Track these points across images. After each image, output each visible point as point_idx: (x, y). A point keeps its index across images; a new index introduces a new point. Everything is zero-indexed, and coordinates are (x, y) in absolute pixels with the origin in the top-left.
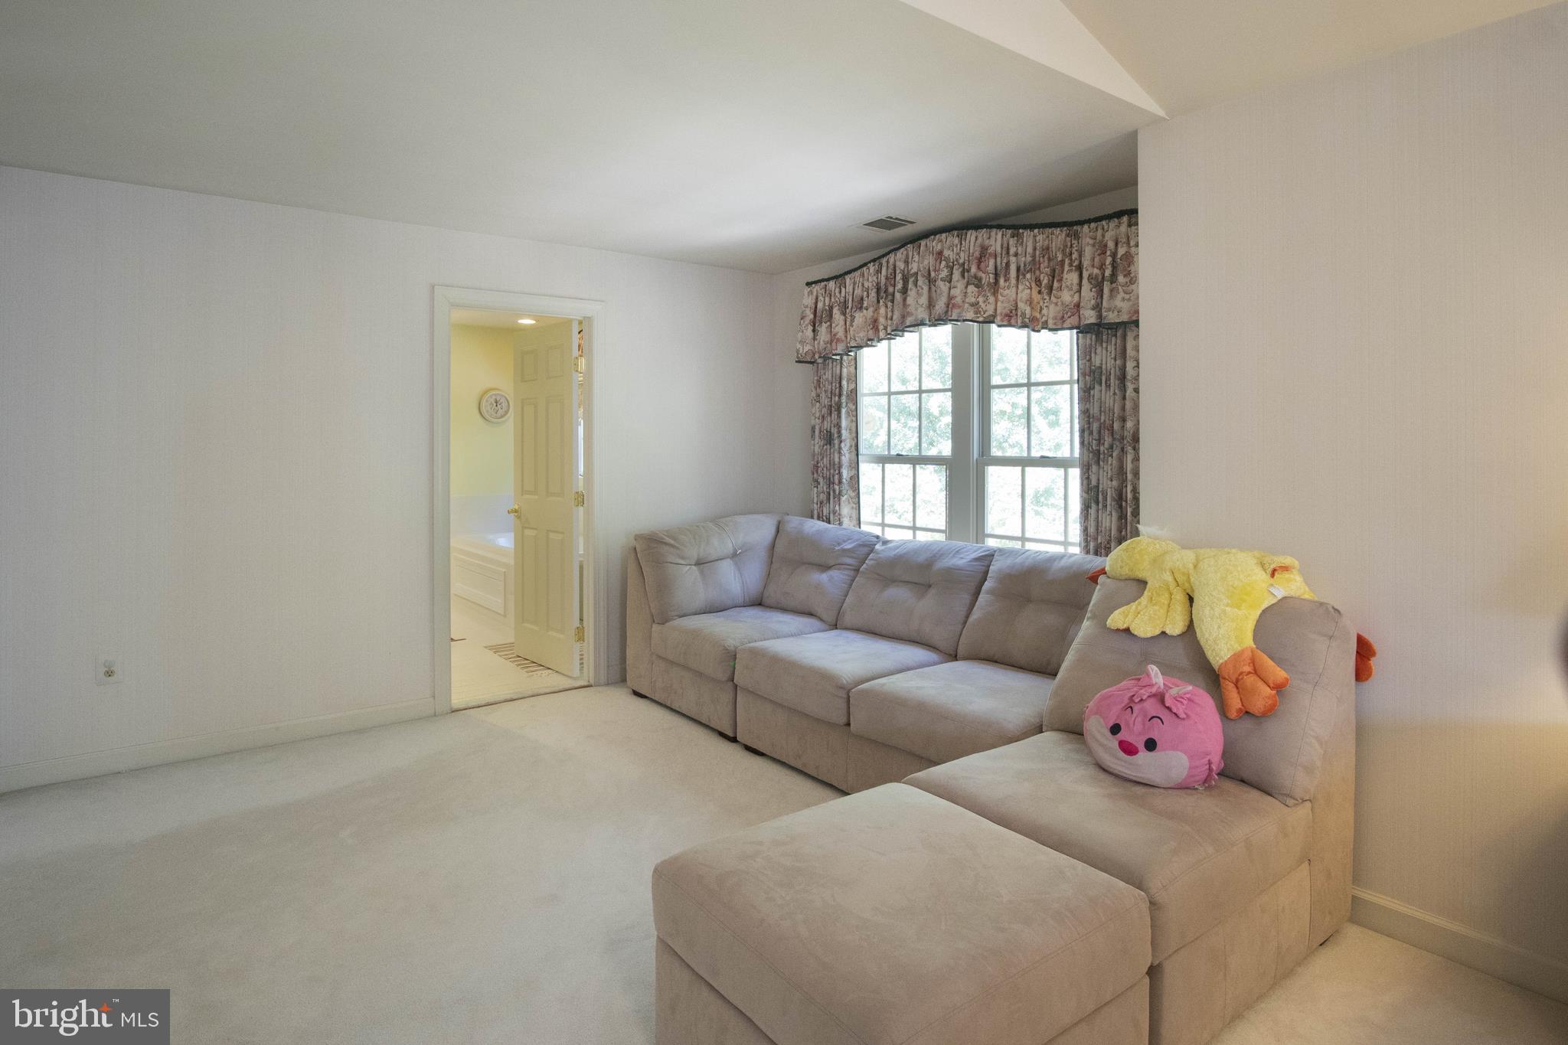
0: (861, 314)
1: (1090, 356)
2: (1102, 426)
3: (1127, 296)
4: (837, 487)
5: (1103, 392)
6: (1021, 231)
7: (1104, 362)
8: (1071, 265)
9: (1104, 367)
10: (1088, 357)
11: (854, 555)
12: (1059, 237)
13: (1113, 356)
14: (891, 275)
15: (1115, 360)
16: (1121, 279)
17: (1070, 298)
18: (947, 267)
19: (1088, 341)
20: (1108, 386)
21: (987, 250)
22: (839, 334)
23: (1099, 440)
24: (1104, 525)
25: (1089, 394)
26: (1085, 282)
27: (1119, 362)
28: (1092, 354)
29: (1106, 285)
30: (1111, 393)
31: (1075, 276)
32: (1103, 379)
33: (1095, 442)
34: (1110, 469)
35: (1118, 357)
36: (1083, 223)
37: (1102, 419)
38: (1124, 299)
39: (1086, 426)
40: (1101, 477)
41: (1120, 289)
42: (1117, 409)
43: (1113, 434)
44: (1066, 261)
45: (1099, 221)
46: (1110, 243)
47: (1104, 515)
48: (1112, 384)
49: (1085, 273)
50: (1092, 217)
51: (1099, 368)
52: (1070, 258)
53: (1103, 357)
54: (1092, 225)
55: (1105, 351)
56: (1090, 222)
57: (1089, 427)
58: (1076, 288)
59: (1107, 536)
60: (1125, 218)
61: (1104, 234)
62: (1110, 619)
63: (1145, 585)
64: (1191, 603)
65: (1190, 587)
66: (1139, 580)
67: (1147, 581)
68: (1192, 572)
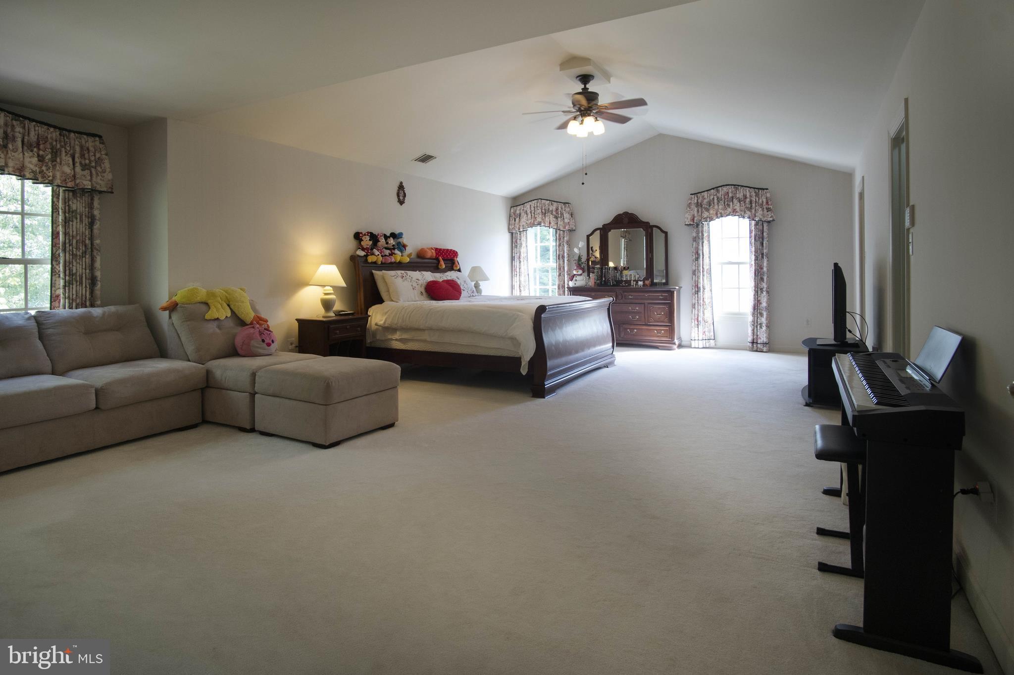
2: (78, 241)
3: (102, 179)
5: (79, 223)
6: (21, 119)
7: (79, 208)
8: (66, 152)
9: (78, 211)
10: (67, 204)
12: (54, 134)
13: (84, 205)
15: (85, 208)
16: (99, 169)
17: (70, 171)
19: (67, 196)
20: (81, 221)
23: (76, 249)
24: (80, 293)
25: (69, 224)
26: (78, 164)
27: (87, 209)
28: (70, 203)
29: (93, 170)
30: (84, 225)
31: (71, 160)
32: (78, 216)
33: (74, 249)
34: (84, 263)
35: (87, 207)
36: (70, 131)
37: (78, 238)
38: (101, 179)
39: (67, 241)
40: (78, 268)
41: (99, 174)
42: (87, 234)
43: (85, 246)
44: (63, 149)
45: (82, 134)
46: (91, 149)
47: (81, 288)
48: (84, 220)
49: (77, 160)
50: (75, 130)
51: (75, 210)
52: (65, 148)
53: (78, 205)
54: (76, 134)
55: (79, 202)
56: (74, 132)
57: (69, 242)
58: (72, 166)
59: (84, 299)
60: (97, 139)
61: (86, 142)
62: (207, 317)
63: (206, 304)
64: (229, 305)
65: (228, 300)
66: (202, 303)
67: (207, 302)
68: (227, 295)
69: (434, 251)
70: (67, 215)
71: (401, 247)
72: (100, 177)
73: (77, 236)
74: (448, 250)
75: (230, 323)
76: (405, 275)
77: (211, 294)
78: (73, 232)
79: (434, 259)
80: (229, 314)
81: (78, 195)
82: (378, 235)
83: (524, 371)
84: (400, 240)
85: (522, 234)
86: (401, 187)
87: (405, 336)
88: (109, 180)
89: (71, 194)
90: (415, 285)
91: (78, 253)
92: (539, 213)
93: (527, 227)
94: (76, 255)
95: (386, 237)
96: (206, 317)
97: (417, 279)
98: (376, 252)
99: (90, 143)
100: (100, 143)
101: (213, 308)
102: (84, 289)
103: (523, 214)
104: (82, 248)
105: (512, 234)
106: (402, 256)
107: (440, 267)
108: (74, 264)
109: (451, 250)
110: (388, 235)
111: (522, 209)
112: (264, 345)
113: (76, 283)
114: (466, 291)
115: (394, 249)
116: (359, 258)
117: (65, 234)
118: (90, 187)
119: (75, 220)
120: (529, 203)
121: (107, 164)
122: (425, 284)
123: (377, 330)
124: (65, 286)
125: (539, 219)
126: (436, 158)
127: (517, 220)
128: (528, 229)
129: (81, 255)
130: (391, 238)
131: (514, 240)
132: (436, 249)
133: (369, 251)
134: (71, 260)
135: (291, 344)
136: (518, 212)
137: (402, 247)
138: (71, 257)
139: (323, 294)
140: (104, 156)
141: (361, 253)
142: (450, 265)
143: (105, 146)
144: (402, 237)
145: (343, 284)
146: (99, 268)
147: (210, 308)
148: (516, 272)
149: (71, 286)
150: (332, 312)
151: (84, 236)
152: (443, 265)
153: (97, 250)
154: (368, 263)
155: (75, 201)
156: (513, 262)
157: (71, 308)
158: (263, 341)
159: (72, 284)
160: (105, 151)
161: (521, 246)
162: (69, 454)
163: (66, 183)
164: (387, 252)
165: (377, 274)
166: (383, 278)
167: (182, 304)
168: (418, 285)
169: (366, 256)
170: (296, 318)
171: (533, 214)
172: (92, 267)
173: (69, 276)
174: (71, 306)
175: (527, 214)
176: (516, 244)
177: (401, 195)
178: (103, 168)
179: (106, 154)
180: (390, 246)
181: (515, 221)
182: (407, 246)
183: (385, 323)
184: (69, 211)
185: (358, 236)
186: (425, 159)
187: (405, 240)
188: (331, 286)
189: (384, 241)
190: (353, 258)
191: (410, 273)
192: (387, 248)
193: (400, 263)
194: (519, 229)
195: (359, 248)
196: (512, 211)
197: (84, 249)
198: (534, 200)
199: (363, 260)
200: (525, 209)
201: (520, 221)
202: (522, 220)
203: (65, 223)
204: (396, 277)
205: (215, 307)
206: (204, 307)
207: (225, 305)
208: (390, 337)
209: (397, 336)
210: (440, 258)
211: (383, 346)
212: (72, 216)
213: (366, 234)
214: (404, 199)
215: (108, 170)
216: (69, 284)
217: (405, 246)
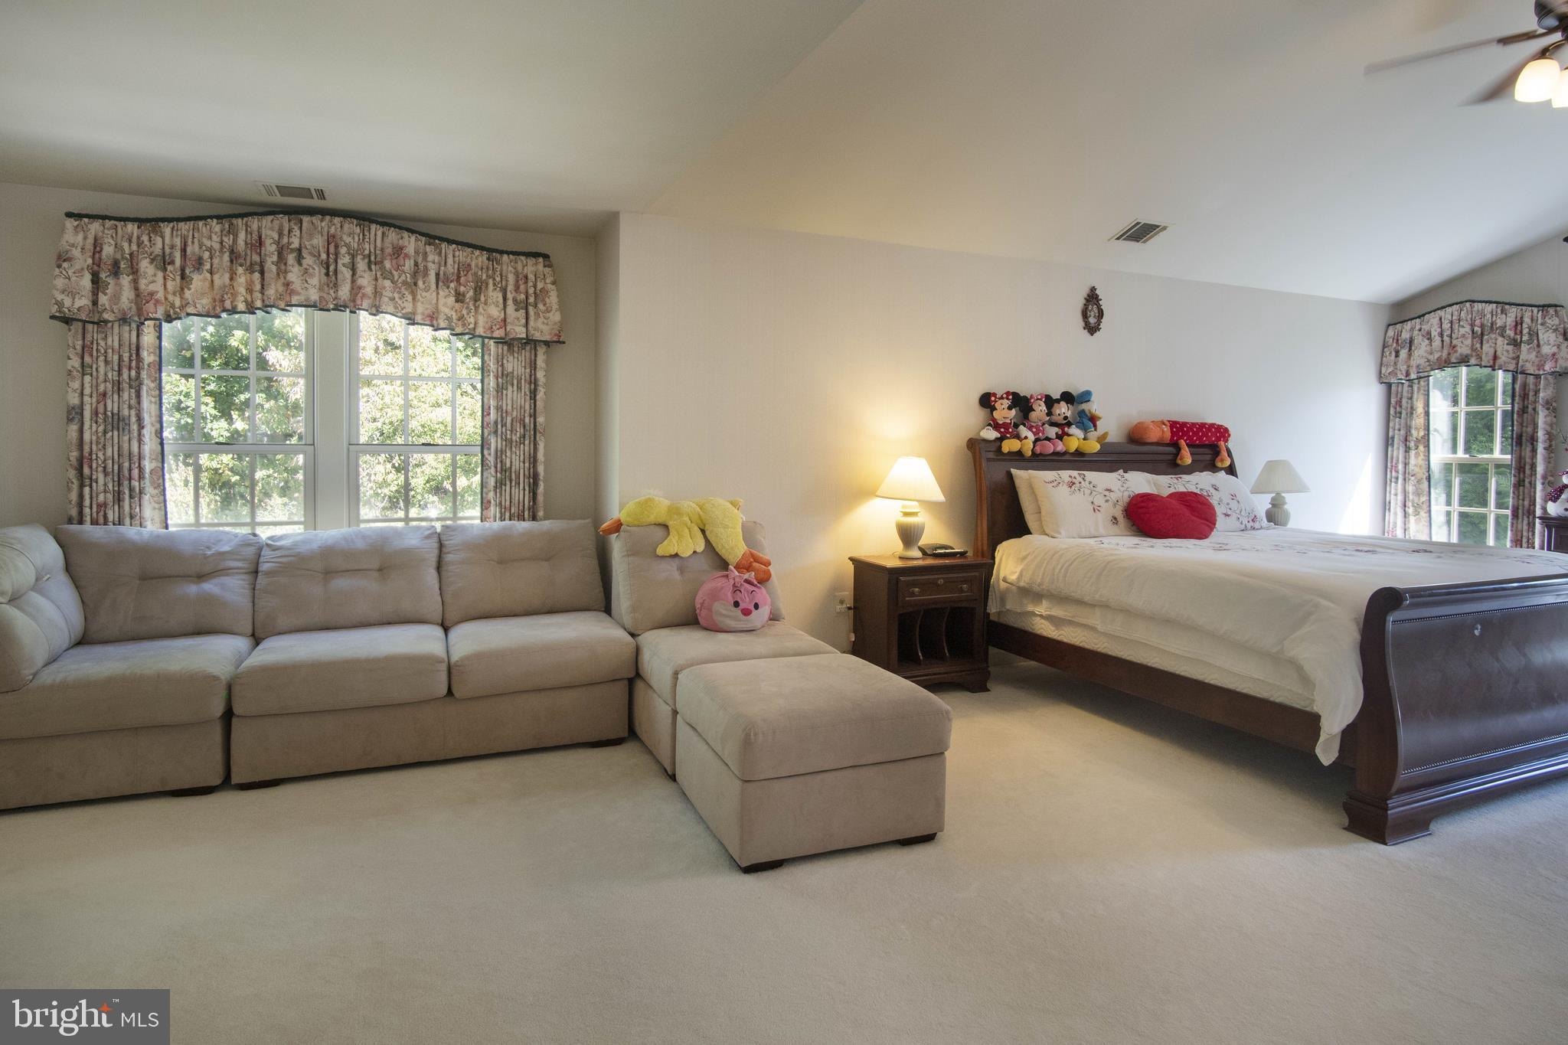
0: (201, 277)
1: (502, 362)
2: (515, 420)
3: (546, 321)
4: (135, 484)
5: (515, 392)
6: (437, 241)
7: (516, 369)
8: (494, 285)
9: (515, 373)
10: (500, 363)
11: (239, 557)
12: (479, 259)
13: (523, 365)
14: (256, 242)
15: (525, 369)
16: (541, 306)
17: (498, 313)
18: (349, 253)
19: (500, 351)
20: (519, 388)
21: (402, 249)
22: (159, 295)
23: (512, 431)
24: (517, 498)
25: (502, 393)
26: (510, 302)
27: (528, 370)
28: (505, 362)
29: (531, 310)
30: (523, 395)
31: (500, 295)
32: (515, 382)
33: (508, 432)
34: (522, 453)
35: (528, 366)
36: (502, 252)
37: (515, 414)
38: (543, 323)
39: (499, 419)
40: (513, 460)
41: (541, 315)
42: (527, 407)
43: (524, 426)
44: (491, 281)
45: (518, 255)
46: (531, 277)
47: (517, 490)
48: (523, 387)
49: (510, 296)
50: (510, 250)
51: (511, 373)
52: (494, 279)
53: (515, 364)
54: (511, 256)
55: (516, 360)
56: (508, 253)
57: (502, 421)
58: (501, 306)
59: (521, 508)
60: (541, 260)
61: (524, 267)
62: (660, 551)
63: (666, 527)
64: (703, 531)
65: (702, 522)
66: (659, 525)
67: (668, 524)
68: (701, 513)
69: (1167, 429)
70: (500, 380)
71: (1085, 421)
72: (541, 320)
73: (513, 411)
74: (1203, 425)
75: (703, 564)
76: (1079, 479)
77: (675, 511)
78: (507, 405)
79: (1168, 445)
80: (701, 547)
81: (516, 349)
82: (1032, 397)
83: (1327, 753)
84: (1084, 406)
85: (1415, 387)
86: (1092, 298)
87: (1058, 612)
88: (555, 323)
89: (506, 348)
90: (1099, 500)
91: (514, 438)
92: (1463, 336)
93: (1428, 369)
94: (511, 441)
95: (1050, 402)
96: (658, 551)
97: (1107, 490)
98: (1023, 431)
99: (531, 267)
100: (545, 266)
101: (673, 538)
102: (522, 492)
103: (1419, 339)
104: (520, 430)
105: (1389, 386)
106: (1085, 439)
107: (1179, 462)
108: (508, 454)
109: (1212, 425)
110: (1056, 395)
111: (1418, 327)
112: (738, 612)
113: (511, 483)
114: (1234, 516)
115: (1069, 424)
116: (983, 445)
117: (498, 408)
118: (524, 336)
119: (510, 388)
120: (1439, 312)
121: (553, 299)
122: (1127, 500)
123: (1007, 589)
124: (496, 487)
125: (1463, 349)
126: (1165, 228)
127: (1403, 353)
128: (1432, 373)
129: (518, 440)
130: (1063, 404)
131: (1393, 401)
132: (1173, 424)
133: (1007, 431)
134: (504, 448)
135: (842, 602)
136: (1406, 335)
137: (1089, 421)
138: (504, 443)
139: (902, 514)
140: (550, 286)
141: (991, 434)
142: (1208, 457)
143: (553, 271)
144: (1089, 401)
145: (939, 496)
146: (543, 460)
147: (668, 534)
148: (1397, 472)
149: (503, 487)
150: (916, 548)
151: (522, 411)
152: (1187, 458)
153: (540, 433)
154: (1003, 454)
155: (511, 358)
156: (1390, 449)
157: (502, 519)
158: (736, 604)
159: (505, 485)
160: (552, 278)
161: (1412, 414)
162: (407, 762)
163: (493, 332)
164: (1052, 431)
165: (1021, 475)
166: (1031, 487)
167: (628, 526)
168: (1107, 501)
169: (1000, 440)
170: (849, 556)
171: (1447, 339)
172: (534, 460)
173: (501, 473)
174: (503, 518)
175: (1430, 339)
176: (1398, 409)
177: (1093, 311)
178: (548, 305)
179: (554, 283)
180: (1060, 420)
181: (1397, 356)
182: (1100, 418)
183: (1019, 578)
184: (503, 375)
185: (987, 401)
186: (1141, 233)
187: (1094, 407)
188: (917, 501)
189: (1045, 408)
190: (974, 445)
191: (1091, 475)
192: (1053, 424)
193: (1079, 453)
194: (1408, 374)
195: (990, 425)
196: (1391, 333)
197: (522, 431)
198: (1450, 305)
199: (994, 447)
200: (1426, 327)
201: (1410, 355)
202: (1416, 353)
203: (497, 392)
204: (1056, 483)
205: (678, 533)
206: (660, 532)
207: (696, 529)
208: (1030, 608)
209: (1042, 608)
210: (1182, 443)
211: (1019, 624)
212: (507, 382)
213: (1005, 396)
214: (1099, 322)
215: (555, 307)
216: (501, 484)
217: (1093, 419)
